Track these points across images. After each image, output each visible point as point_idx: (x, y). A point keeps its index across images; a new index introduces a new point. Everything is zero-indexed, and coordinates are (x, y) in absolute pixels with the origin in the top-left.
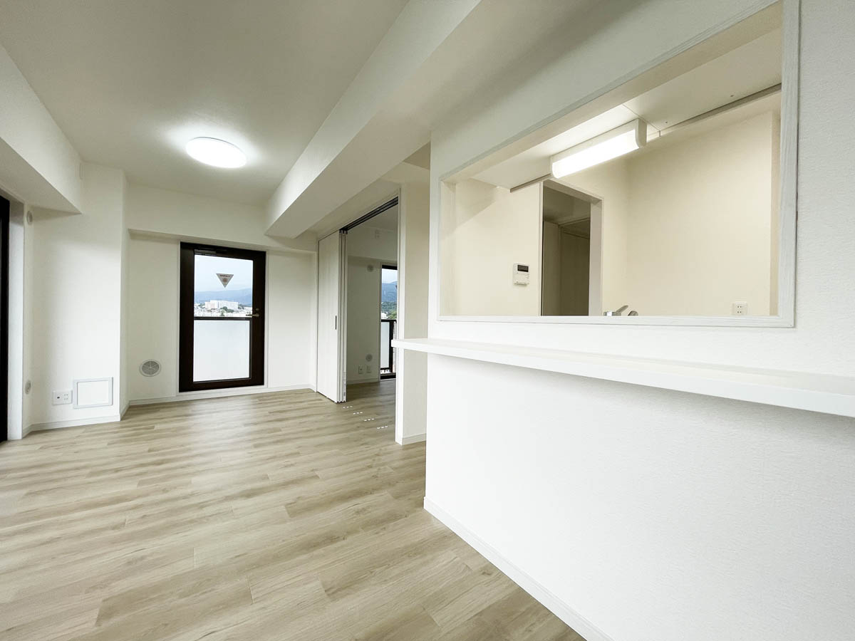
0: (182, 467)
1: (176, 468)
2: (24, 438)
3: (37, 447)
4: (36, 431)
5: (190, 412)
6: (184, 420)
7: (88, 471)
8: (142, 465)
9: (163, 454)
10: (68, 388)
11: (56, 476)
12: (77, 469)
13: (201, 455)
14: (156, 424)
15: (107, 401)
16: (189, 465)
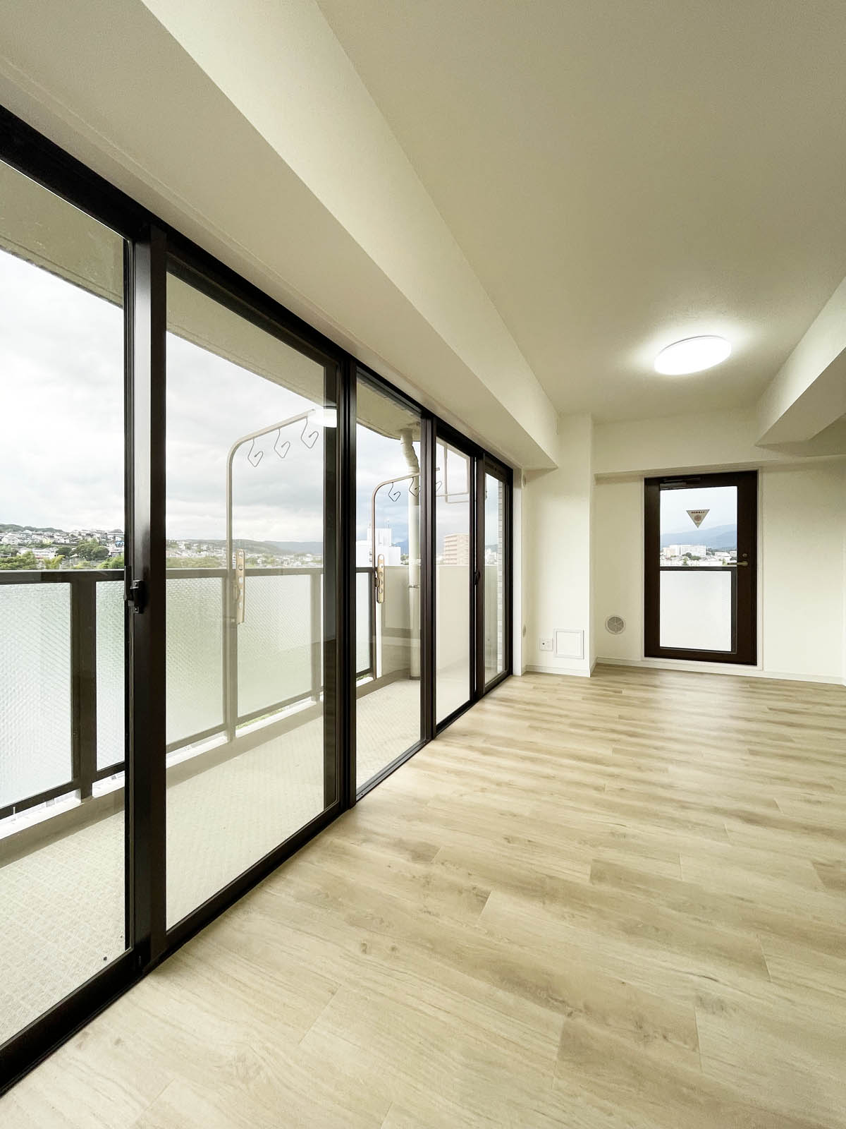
0: (656, 748)
1: (649, 747)
2: (522, 675)
3: (532, 686)
4: (530, 671)
5: (657, 683)
6: (653, 692)
7: (569, 721)
8: (613, 731)
9: (636, 726)
10: (551, 636)
11: (547, 718)
12: (561, 716)
13: (676, 740)
14: (623, 688)
15: (579, 654)
16: (662, 748)
